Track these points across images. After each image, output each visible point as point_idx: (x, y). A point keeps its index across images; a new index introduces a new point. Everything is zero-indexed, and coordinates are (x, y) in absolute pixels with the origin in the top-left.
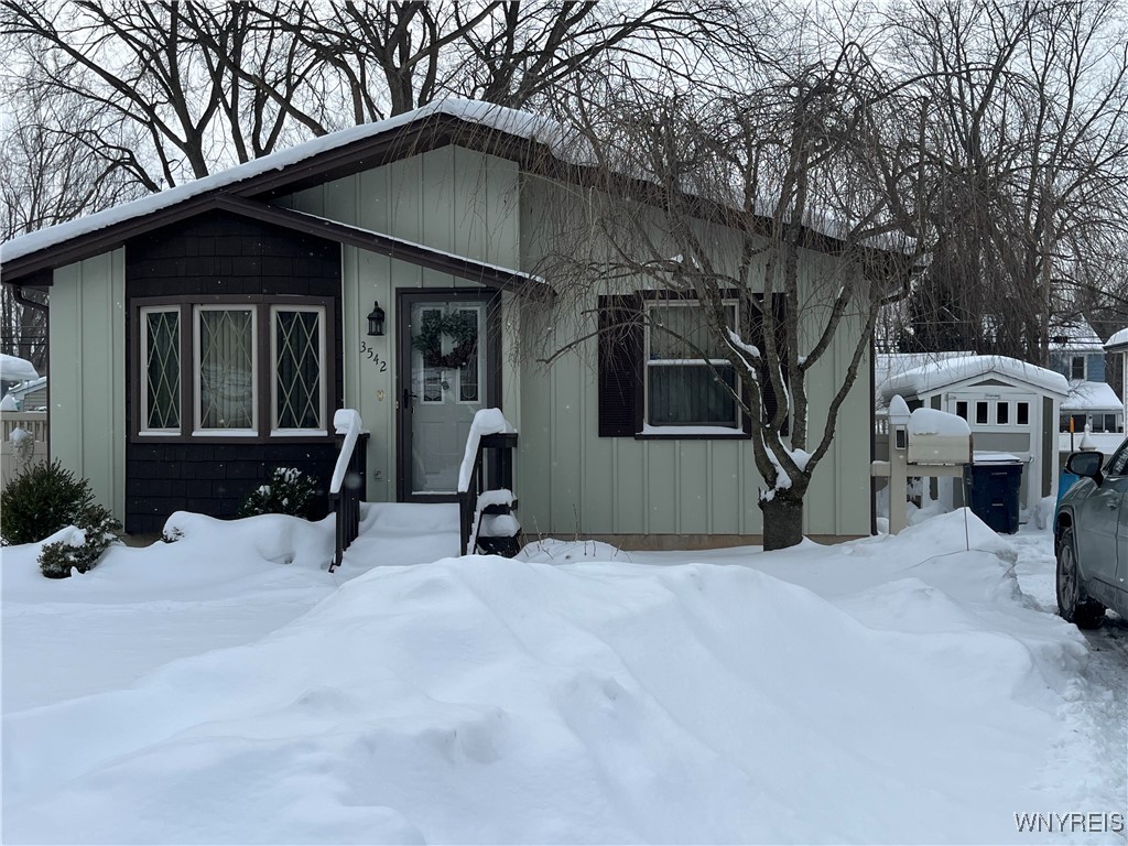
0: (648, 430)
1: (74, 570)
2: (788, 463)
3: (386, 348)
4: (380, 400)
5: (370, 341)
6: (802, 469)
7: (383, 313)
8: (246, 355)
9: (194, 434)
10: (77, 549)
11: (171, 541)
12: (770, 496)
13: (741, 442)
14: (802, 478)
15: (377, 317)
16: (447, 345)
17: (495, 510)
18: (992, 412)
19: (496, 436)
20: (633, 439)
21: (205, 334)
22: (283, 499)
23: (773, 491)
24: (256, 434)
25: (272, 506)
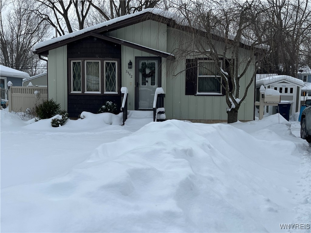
0: (198, 93)
1: (60, 125)
2: (235, 102)
3: (132, 72)
4: (131, 85)
5: (128, 70)
6: (238, 104)
7: (132, 63)
8: (98, 73)
9: (85, 93)
10: (60, 120)
11: (82, 119)
12: (230, 110)
13: (221, 97)
14: (238, 105)
15: (130, 64)
16: (148, 71)
17: (161, 113)
18: (284, 90)
19: (161, 94)
20: (194, 95)
21: (87, 68)
22: (108, 109)
23: (231, 109)
24: (100, 93)
25: (105, 111)
